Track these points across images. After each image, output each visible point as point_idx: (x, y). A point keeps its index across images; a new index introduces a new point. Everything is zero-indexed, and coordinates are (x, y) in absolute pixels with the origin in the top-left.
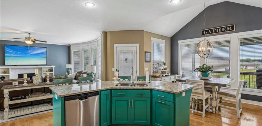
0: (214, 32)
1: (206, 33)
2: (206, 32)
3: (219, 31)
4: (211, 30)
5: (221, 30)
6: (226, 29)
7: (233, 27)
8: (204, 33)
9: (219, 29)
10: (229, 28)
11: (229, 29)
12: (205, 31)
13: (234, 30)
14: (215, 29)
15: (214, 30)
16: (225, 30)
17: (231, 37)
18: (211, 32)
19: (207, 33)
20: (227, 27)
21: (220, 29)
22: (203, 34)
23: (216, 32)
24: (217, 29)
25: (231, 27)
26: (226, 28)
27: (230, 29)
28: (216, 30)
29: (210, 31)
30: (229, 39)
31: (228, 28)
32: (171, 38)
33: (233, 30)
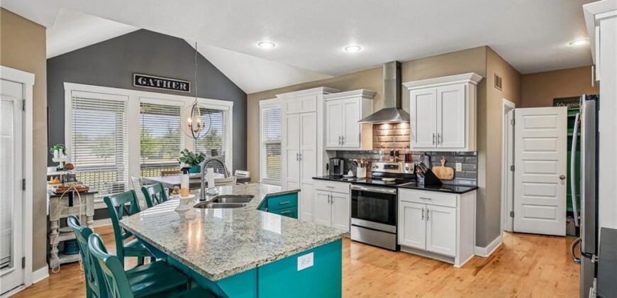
0: (158, 85)
2: (143, 80)
3: (167, 85)
4: (153, 79)
5: (171, 85)
6: (178, 87)
7: (188, 84)
8: (140, 81)
9: (167, 83)
11: (183, 87)
12: (141, 78)
13: (190, 92)
14: (161, 81)
15: (158, 81)
18: (153, 83)
19: (144, 83)
20: (179, 83)
21: (169, 83)
22: (137, 83)
23: (161, 86)
24: (165, 82)
25: (185, 85)
28: (163, 82)
29: (151, 81)
31: (181, 86)
33: (188, 91)
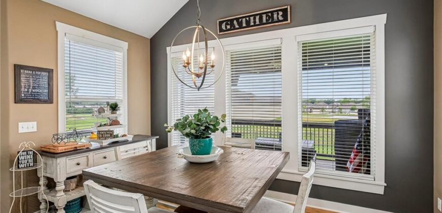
0: (244, 25)
1: (226, 27)
2: (227, 24)
3: (255, 22)
4: (237, 19)
5: (261, 19)
6: (271, 18)
7: (285, 11)
8: (223, 27)
9: (255, 19)
10: (278, 14)
11: (278, 18)
12: (224, 23)
13: (289, 21)
14: (248, 19)
15: (244, 20)
16: (269, 19)
17: (281, 38)
18: (238, 24)
19: (229, 27)
20: (272, 12)
21: (257, 18)
22: (221, 30)
23: (248, 24)
24: (252, 18)
25: (281, 13)
26: (270, 14)
27: (281, 18)
28: (250, 19)
29: (235, 22)
30: (277, 43)
31: (275, 16)
32: (151, 39)
33: (287, 20)
